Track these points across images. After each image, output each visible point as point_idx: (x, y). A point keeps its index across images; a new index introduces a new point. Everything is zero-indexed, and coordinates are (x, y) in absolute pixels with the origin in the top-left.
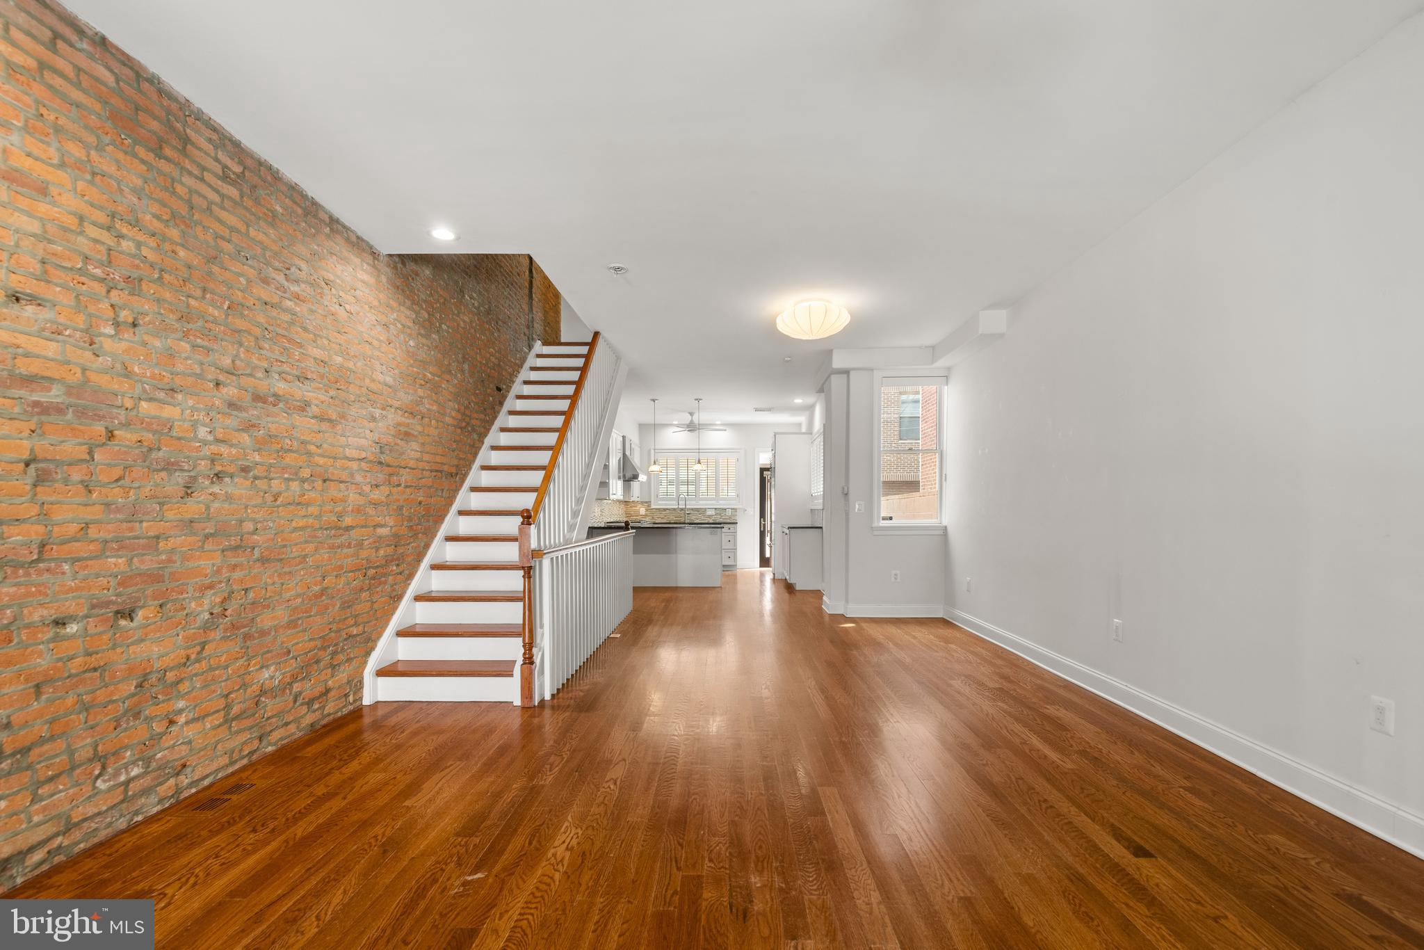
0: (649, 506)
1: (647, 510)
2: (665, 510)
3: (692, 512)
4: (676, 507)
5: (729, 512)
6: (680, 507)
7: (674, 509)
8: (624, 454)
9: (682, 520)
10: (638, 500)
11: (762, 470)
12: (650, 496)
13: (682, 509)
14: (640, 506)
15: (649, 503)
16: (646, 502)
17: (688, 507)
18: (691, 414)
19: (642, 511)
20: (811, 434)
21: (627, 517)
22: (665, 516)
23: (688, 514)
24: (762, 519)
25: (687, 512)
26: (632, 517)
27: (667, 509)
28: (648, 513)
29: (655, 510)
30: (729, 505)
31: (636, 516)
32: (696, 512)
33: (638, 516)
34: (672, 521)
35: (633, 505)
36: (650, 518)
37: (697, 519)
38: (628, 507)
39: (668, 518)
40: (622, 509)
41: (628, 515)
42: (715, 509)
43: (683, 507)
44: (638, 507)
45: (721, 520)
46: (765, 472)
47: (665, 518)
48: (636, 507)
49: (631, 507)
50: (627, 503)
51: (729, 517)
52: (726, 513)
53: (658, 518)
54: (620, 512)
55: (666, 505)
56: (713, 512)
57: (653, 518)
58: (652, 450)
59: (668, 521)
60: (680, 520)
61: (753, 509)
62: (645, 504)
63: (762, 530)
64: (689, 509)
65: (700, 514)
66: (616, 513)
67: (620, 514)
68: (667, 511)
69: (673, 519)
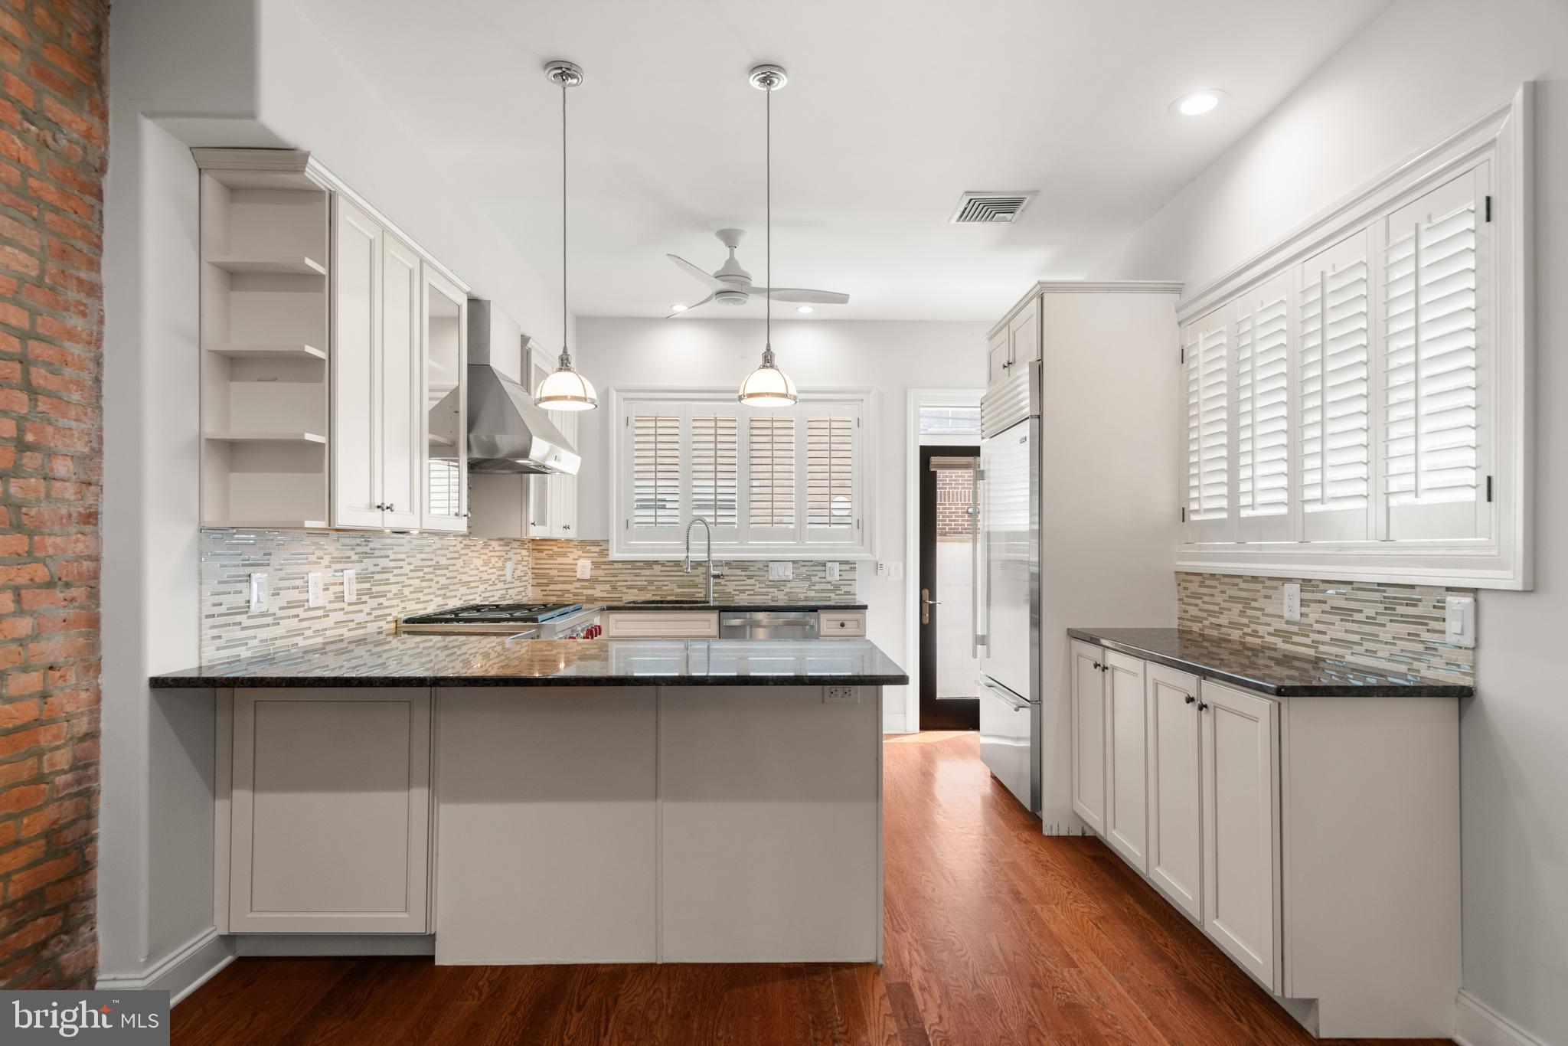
0: (604, 553)
1: (596, 565)
2: (649, 564)
3: (726, 571)
4: (681, 556)
5: (835, 573)
6: (695, 556)
7: (677, 563)
9: (700, 595)
10: (571, 534)
11: (927, 453)
12: (606, 525)
13: (699, 564)
14: (577, 553)
15: (602, 545)
16: (596, 543)
17: (715, 556)
18: (729, 237)
19: (584, 567)
20: (1178, 289)
21: (539, 585)
22: (651, 582)
23: (717, 577)
24: (926, 592)
25: (713, 572)
26: (552, 587)
27: (656, 562)
28: (601, 572)
29: (619, 566)
30: (832, 551)
31: (564, 582)
32: (738, 572)
33: (571, 582)
34: (669, 598)
35: (555, 549)
36: (607, 587)
37: (743, 591)
38: (543, 555)
39: (659, 588)
40: (519, 563)
41: (541, 579)
42: (794, 562)
43: (702, 556)
44: (572, 556)
45: (812, 594)
46: (934, 460)
47: (649, 588)
48: (564, 555)
49: (550, 556)
50: (538, 544)
51: (837, 588)
52: (829, 579)
53: (628, 587)
54: (508, 572)
55: (653, 551)
56: (787, 572)
57: (614, 588)
58: (614, 392)
59: (658, 598)
60: (693, 594)
61: (901, 564)
62: (593, 549)
63: (926, 621)
64: (718, 564)
65: (750, 577)
66: (485, 576)
67: (509, 578)
68: (657, 568)
69: (673, 590)
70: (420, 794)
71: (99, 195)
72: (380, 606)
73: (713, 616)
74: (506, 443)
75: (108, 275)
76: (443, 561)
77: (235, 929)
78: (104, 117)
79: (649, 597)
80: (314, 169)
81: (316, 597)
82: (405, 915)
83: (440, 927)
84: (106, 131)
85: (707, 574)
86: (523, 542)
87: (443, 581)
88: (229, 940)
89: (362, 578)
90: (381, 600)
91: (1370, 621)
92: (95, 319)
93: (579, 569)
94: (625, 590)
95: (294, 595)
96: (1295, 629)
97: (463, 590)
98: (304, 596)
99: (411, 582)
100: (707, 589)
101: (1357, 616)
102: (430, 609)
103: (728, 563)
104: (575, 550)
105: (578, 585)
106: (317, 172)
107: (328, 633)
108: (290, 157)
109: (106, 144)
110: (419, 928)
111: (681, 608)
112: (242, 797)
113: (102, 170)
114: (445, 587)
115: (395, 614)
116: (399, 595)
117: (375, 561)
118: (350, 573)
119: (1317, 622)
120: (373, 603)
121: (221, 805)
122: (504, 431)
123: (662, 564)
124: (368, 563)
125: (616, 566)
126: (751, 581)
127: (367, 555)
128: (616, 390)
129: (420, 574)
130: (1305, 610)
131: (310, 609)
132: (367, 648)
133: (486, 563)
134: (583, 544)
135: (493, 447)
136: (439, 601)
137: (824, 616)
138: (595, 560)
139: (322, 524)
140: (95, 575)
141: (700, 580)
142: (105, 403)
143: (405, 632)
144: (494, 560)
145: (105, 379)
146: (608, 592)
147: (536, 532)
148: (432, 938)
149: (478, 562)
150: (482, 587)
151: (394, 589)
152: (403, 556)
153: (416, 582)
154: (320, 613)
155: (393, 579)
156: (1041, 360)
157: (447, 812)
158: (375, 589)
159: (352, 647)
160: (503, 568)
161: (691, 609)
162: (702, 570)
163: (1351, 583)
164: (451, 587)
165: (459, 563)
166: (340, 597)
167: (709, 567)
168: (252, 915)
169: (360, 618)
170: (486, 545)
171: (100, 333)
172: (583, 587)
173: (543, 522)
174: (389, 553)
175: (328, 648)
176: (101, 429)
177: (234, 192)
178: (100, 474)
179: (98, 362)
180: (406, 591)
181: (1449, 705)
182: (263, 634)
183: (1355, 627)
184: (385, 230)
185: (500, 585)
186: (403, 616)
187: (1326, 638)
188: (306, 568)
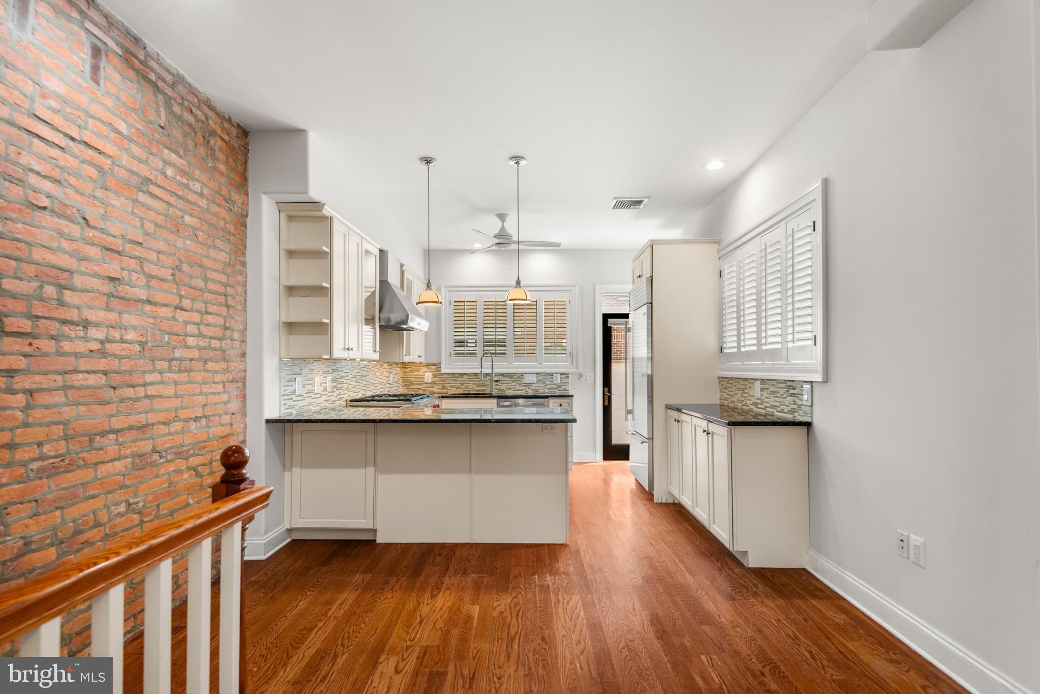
0: (438, 369)
1: (435, 376)
2: (462, 375)
3: (501, 378)
4: (478, 371)
5: (558, 379)
6: (485, 371)
7: (476, 374)
8: (384, 284)
9: (488, 390)
10: (422, 360)
11: (606, 317)
12: (439, 355)
13: (487, 375)
14: (424, 369)
15: (437, 365)
16: (434, 364)
17: (495, 371)
18: (502, 217)
19: (428, 377)
20: (718, 242)
21: (405, 385)
22: (462, 384)
23: (496, 381)
24: (606, 389)
25: (495, 379)
26: (412, 387)
27: (465, 374)
28: (437, 379)
29: (446, 376)
30: (556, 368)
31: (418, 384)
32: (508, 379)
33: (422, 384)
34: (472, 392)
35: (414, 367)
36: (440, 387)
37: (510, 389)
38: (407, 370)
39: (466, 387)
40: (396, 374)
41: (407, 383)
42: (537, 374)
43: (489, 371)
44: (422, 371)
45: (546, 390)
46: (610, 320)
47: (462, 387)
48: (418, 370)
49: (411, 371)
50: (404, 365)
51: (559, 387)
52: (555, 382)
53: (451, 387)
54: (391, 379)
55: (463, 368)
56: (533, 379)
57: (444, 387)
58: (444, 288)
59: (466, 392)
60: (484, 390)
61: (593, 374)
62: (433, 367)
63: (606, 404)
64: (497, 375)
65: (514, 381)
66: (381, 381)
67: (391, 382)
68: (466, 377)
69: (473, 388)
70: (370, 470)
71: (245, 227)
72: (340, 394)
73: (495, 401)
74: (395, 318)
75: (249, 259)
76: (364, 373)
77: (294, 525)
78: (247, 195)
79: (461, 391)
80: (326, 210)
81: (318, 389)
82: (365, 521)
83: (378, 527)
84: (248, 200)
85: (491, 380)
86: (397, 364)
87: (364, 383)
88: (290, 531)
89: (334, 381)
90: (341, 391)
91: (782, 396)
92: (244, 276)
93: (426, 377)
94: (449, 388)
95: (309, 387)
96: (759, 401)
97: (372, 387)
98: (313, 388)
99: (352, 383)
100: (492, 387)
101: (778, 395)
102: (359, 396)
103: (502, 374)
104: (424, 368)
105: (425, 385)
106: (327, 211)
107: (322, 405)
108: (317, 205)
109: (248, 205)
110: (370, 526)
111: (478, 397)
112: (296, 470)
113: (246, 216)
114: (365, 386)
115: (346, 397)
116: (347, 389)
117: (339, 373)
118: (329, 378)
119: (766, 398)
120: (337, 392)
121: (287, 475)
122: (393, 313)
123: (468, 375)
124: (336, 373)
125: (445, 376)
126: (515, 384)
127: (334, 371)
128: (445, 287)
129: (355, 379)
130: (762, 393)
131: (315, 394)
132: (335, 412)
133: (382, 374)
134: (428, 365)
135: (389, 320)
136: (363, 392)
137: (551, 401)
138: (434, 373)
139: (328, 357)
140: (245, 378)
141: (488, 383)
142: (247, 309)
143: (350, 406)
144: (385, 373)
145: (247, 299)
146: (440, 389)
147: (406, 359)
148: (375, 531)
149: (378, 374)
150: (380, 386)
151: (345, 386)
152: (349, 371)
153: (354, 383)
154: (319, 396)
155: (345, 382)
156: (652, 276)
157: (381, 478)
158: (339, 386)
159: (330, 411)
160: (389, 377)
161: (484, 397)
162: (488, 378)
164: (368, 386)
165: (371, 374)
166: (325, 389)
167: (492, 376)
168: (301, 520)
169: (333, 398)
170: (382, 366)
171: (246, 281)
172: (427, 387)
173: (409, 354)
174: (344, 369)
175: (322, 411)
176: (246, 320)
177: (290, 218)
178: (246, 338)
179: (246, 294)
180: (350, 387)
181: (803, 429)
182: (300, 404)
183: (777, 399)
184: (349, 228)
185: (388, 386)
186: (349, 399)
187: (768, 405)
188: (314, 376)
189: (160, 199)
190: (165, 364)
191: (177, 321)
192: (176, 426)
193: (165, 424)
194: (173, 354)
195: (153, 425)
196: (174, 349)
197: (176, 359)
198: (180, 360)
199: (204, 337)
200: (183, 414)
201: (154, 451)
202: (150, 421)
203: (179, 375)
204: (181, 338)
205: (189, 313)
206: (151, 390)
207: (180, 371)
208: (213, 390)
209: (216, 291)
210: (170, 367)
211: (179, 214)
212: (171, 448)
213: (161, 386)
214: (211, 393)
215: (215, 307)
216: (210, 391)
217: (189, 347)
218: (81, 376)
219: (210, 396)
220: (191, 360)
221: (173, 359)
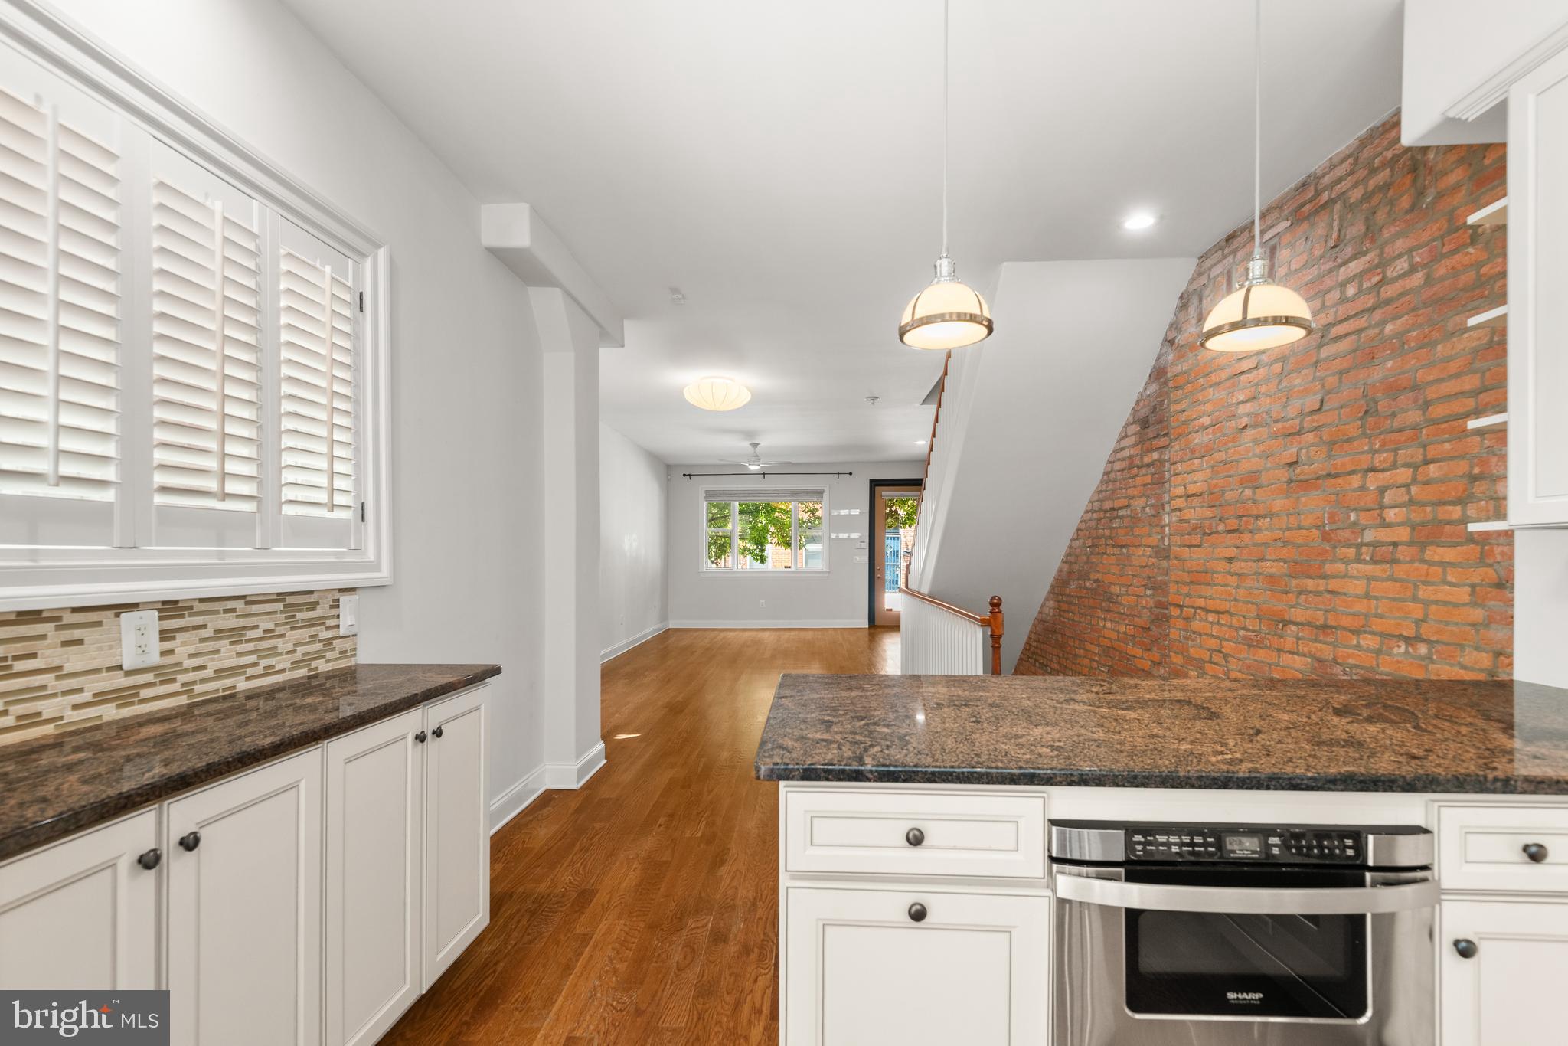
91: (269, 634)
101: (250, 634)
163: (243, 597)
183: (251, 646)
189: (1346, 335)
190: (1351, 552)
191: (1367, 489)
192: (1369, 641)
193: (1353, 632)
194: (1362, 538)
195: (1335, 627)
196: (1363, 530)
197: (1367, 545)
198: (1374, 544)
199: (1423, 505)
200: (1377, 625)
201: (1335, 661)
202: (1331, 623)
203: (1373, 566)
204: (1375, 513)
205: (1388, 473)
206: (1333, 585)
207: (1374, 561)
208: (1440, 596)
209: (1450, 416)
210: (1359, 554)
211: (1377, 331)
212: (1356, 666)
213: (1346, 580)
214: (1437, 602)
215: (1447, 446)
216: (1433, 597)
217: (1389, 525)
218: (1268, 564)
219: (1434, 607)
220: (1395, 544)
221: (1362, 544)
